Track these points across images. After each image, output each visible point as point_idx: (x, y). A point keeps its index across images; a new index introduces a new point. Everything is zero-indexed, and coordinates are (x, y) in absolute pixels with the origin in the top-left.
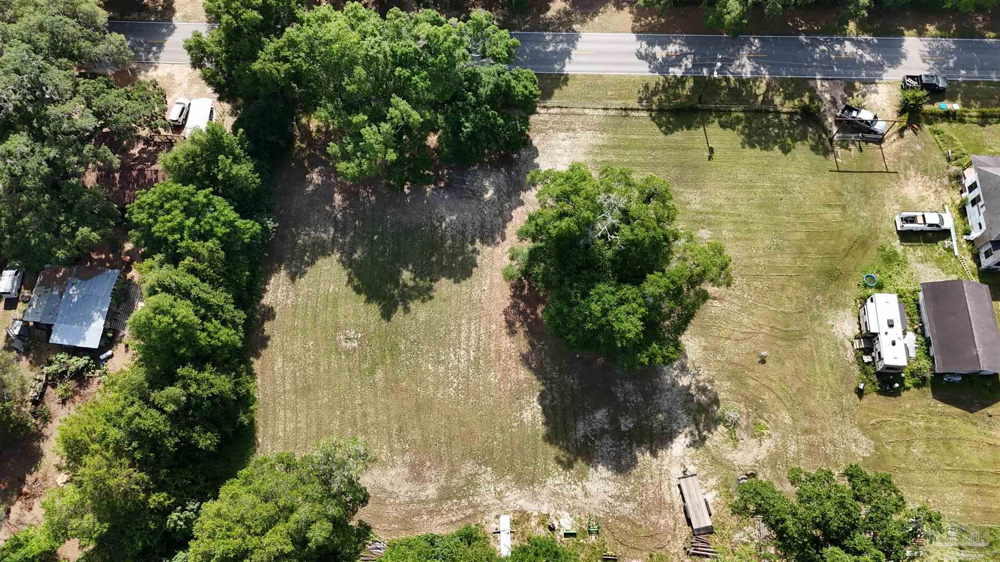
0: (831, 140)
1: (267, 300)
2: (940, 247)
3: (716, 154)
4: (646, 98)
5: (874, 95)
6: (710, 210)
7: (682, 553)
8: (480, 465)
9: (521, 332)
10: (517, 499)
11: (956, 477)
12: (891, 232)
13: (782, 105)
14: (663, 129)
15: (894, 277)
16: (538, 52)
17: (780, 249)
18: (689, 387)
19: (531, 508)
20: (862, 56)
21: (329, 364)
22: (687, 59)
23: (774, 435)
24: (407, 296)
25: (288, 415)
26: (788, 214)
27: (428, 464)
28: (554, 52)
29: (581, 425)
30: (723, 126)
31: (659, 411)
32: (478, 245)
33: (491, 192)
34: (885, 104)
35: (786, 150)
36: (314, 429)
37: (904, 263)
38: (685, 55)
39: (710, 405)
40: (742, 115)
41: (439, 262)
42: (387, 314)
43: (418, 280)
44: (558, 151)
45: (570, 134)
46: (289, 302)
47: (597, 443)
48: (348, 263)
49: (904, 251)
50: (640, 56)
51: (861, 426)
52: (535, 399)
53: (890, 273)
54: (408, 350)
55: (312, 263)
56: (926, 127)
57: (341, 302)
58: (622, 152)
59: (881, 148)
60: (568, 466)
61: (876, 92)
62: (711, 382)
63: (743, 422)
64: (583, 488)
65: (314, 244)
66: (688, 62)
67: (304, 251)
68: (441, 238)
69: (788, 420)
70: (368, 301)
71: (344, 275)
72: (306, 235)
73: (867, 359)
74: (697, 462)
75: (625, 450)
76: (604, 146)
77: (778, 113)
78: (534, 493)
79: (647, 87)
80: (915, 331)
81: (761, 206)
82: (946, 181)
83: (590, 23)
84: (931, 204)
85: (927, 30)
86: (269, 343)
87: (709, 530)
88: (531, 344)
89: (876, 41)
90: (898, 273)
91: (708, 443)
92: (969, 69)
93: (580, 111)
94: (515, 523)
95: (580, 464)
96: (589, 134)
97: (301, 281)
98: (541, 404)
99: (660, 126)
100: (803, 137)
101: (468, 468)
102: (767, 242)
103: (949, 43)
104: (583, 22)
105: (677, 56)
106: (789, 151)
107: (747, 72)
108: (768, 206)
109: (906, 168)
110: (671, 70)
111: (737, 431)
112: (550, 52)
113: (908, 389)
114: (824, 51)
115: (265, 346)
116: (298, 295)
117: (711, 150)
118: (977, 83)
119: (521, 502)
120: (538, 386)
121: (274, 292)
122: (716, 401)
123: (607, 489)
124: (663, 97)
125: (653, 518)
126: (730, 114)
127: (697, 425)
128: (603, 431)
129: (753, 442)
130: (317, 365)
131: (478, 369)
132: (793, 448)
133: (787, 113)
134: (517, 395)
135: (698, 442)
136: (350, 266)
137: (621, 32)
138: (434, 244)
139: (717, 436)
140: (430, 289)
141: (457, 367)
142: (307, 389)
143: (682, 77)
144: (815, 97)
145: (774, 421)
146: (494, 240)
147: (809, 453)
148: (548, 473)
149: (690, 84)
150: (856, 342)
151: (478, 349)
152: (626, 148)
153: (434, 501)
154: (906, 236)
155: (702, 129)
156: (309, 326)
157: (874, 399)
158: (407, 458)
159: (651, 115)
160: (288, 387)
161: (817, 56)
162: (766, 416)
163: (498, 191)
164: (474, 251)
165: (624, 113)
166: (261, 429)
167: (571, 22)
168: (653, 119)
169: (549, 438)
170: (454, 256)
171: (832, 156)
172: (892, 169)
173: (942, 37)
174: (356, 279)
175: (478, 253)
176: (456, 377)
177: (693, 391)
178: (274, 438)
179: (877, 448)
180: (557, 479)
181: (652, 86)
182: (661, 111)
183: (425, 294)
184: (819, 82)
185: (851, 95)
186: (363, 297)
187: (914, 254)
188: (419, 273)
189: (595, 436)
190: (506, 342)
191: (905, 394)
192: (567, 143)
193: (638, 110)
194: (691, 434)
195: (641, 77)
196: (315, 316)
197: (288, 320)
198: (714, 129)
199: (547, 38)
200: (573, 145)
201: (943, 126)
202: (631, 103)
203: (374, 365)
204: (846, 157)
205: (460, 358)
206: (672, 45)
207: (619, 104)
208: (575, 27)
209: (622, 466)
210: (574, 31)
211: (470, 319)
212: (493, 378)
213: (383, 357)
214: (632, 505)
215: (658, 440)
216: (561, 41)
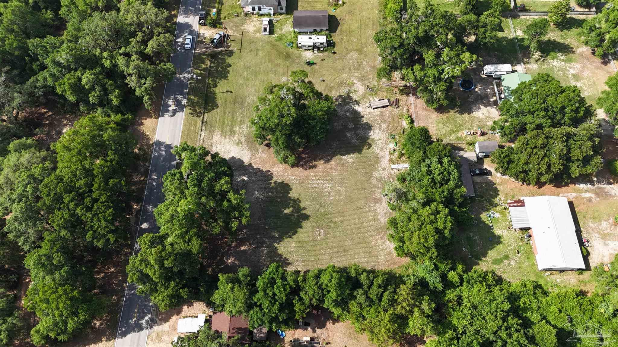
0: (226, 50)
2: (276, 24)
3: (229, 89)
4: (197, 114)
6: (257, 94)
7: (397, 109)
8: (372, 177)
9: (314, 163)
10: (385, 163)
11: (363, 31)
12: (270, 36)
13: (207, 65)
14: (215, 108)
16: (164, 158)
19: (387, 157)
21: (332, 242)
23: (352, 79)
24: (298, 210)
25: (357, 257)
26: (260, 68)
27: (374, 196)
28: (166, 152)
29: (353, 141)
30: (216, 86)
31: (346, 114)
32: (272, 182)
33: (244, 177)
34: (210, 32)
35: (230, 66)
36: (362, 245)
37: (282, 35)
38: (175, 98)
39: (342, 98)
40: (210, 79)
41: (280, 197)
42: (306, 217)
43: (289, 206)
45: (214, 145)
46: (301, 264)
47: (360, 136)
48: (280, 239)
49: (277, 34)
50: (173, 115)
51: (347, 54)
52: (344, 157)
53: (287, 39)
54: (324, 208)
55: (280, 256)
56: (222, 21)
57: (301, 240)
58: (226, 124)
59: (231, 35)
60: (370, 145)
61: (204, 34)
63: (348, 88)
64: (378, 140)
65: (270, 256)
66: (179, 97)
68: (267, 198)
69: (346, 75)
70: (301, 227)
71: (287, 240)
72: (264, 261)
73: (322, 49)
74: (364, 103)
75: (362, 126)
76: (222, 131)
77: (210, 67)
78: (382, 157)
79: (191, 114)
82: (247, 18)
83: (150, 136)
85: (175, 14)
87: (389, 100)
88: (320, 159)
89: (178, 31)
90: (287, 37)
91: (357, 100)
92: (196, 4)
93: (202, 141)
94: (394, 164)
95: (369, 141)
96: (214, 137)
97: (290, 260)
98: (345, 155)
99: (213, 109)
100: (224, 59)
101: (374, 181)
102: (272, 75)
103: (182, 8)
104: (149, 139)
105: (175, 101)
107: (188, 76)
108: (256, 73)
109: (241, 29)
110: (183, 104)
111: (351, 90)
113: (333, 39)
114: (180, 48)
116: (297, 261)
117: (227, 91)
119: (386, 162)
120: (339, 157)
122: (341, 96)
123: (377, 132)
124: (198, 107)
126: (210, 84)
127: (350, 103)
128: (355, 133)
129: (355, 85)
130: (332, 248)
131: (332, 180)
132: (356, 74)
133: (211, 64)
134: (342, 164)
135: (357, 103)
136: (282, 238)
137: (157, 123)
138: (270, 201)
139: (355, 97)
140: (294, 200)
141: (331, 188)
142: (344, 251)
143: (187, 99)
144: (204, 53)
145: (347, 79)
146: (269, 175)
147: (358, 70)
148: (374, 153)
149: (192, 97)
150: (315, 52)
151: (322, 180)
152: (224, 122)
154: (271, 32)
155: (216, 94)
156: (313, 253)
157: (336, 49)
158: (372, 205)
159: (207, 113)
160: (344, 259)
161: (183, 51)
162: (345, 81)
163: (244, 175)
164: (275, 183)
165: (204, 123)
167: (148, 144)
168: (209, 112)
169: (360, 152)
170: (277, 192)
171: (234, 51)
172: (241, 34)
173: (178, 10)
174: (289, 234)
175: (276, 181)
176: (335, 188)
178: (368, 262)
179: (354, 51)
180: (375, 149)
181: (191, 111)
182: (205, 108)
183: (296, 202)
184: (196, 52)
185: (204, 42)
186: (299, 230)
187: (278, 32)
188: (287, 206)
189: (357, 136)
190: (319, 169)
191: (334, 41)
192: (218, 146)
193: (203, 118)
194: (354, 104)
195: (185, 116)
196: (309, 251)
197: (310, 264)
198: (217, 90)
199: (156, 154)
200: (220, 144)
201: (222, 16)
202: (199, 120)
203: (331, 222)
204: (234, 46)
205: (327, 187)
206: (169, 103)
207: (199, 125)
208: (151, 142)
209: (368, 127)
210: (153, 143)
211: (309, 184)
212: (335, 173)
213: (327, 218)
214: (382, 124)
215: (357, 116)
216: (160, 148)
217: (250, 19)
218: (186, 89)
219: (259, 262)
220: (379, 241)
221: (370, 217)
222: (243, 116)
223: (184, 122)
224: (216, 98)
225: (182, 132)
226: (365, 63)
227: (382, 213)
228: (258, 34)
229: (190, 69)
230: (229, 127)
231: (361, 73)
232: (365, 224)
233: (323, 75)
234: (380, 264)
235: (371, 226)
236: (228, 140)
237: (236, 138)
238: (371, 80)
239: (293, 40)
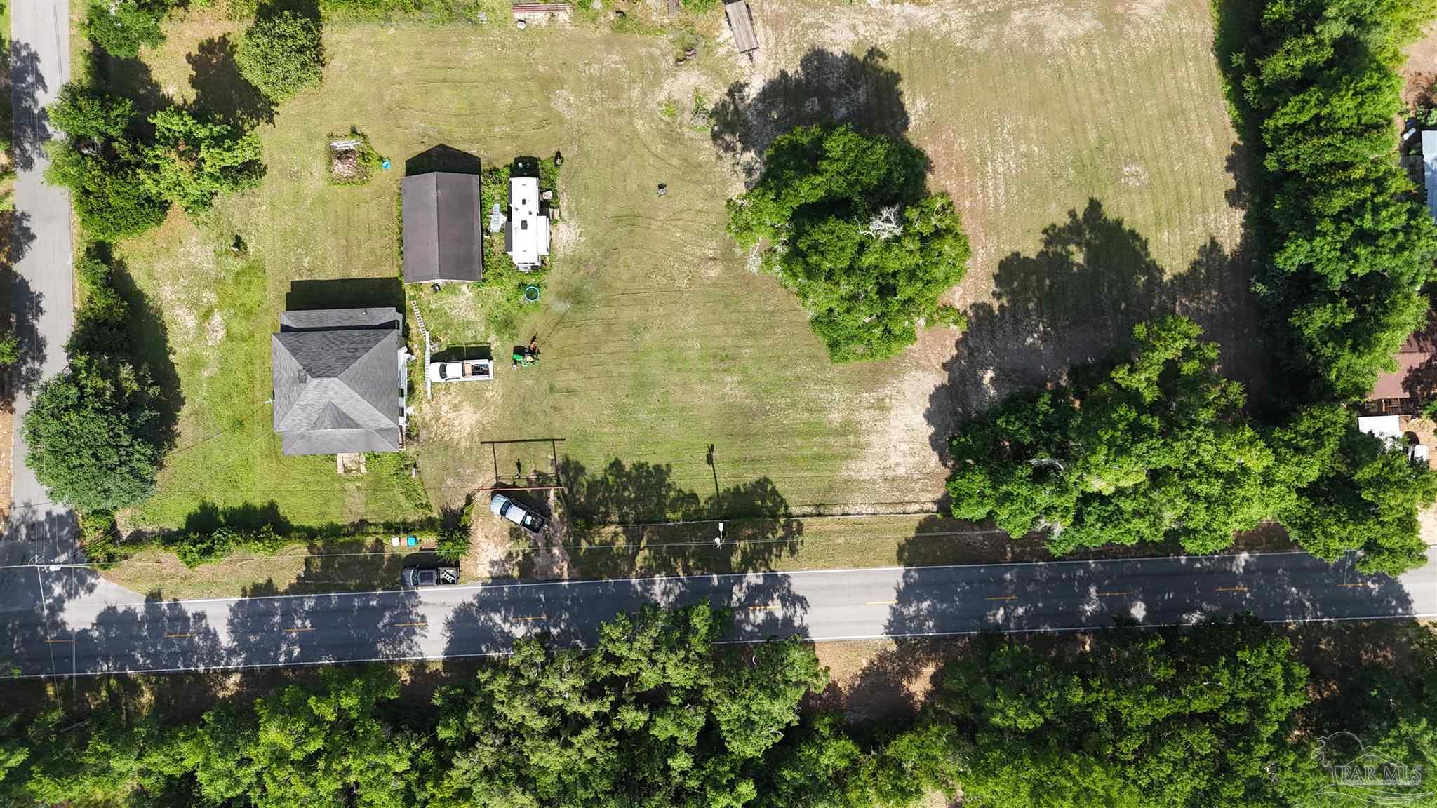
0: (559, 484)
1: (1239, 215)
2: (446, 342)
3: (703, 455)
4: (794, 533)
5: (496, 558)
6: (715, 376)
8: (969, 48)
10: (926, 17)
11: (470, 75)
12: (500, 359)
13: (616, 534)
14: (769, 488)
15: (504, 301)
16: (942, 601)
17: (634, 329)
18: (744, 150)
20: (505, 620)
21: (1151, 146)
22: (739, 600)
23: (654, 105)
24: (1074, 230)
25: (1186, 85)
26: (621, 375)
27: (1024, 45)
28: (920, 600)
29: (862, 99)
30: (693, 497)
31: (776, 120)
32: (995, 305)
33: (986, 380)
34: (484, 546)
35: (616, 465)
36: (1155, 73)
37: (491, 320)
38: (743, 606)
39: (721, 132)
40: (670, 515)
41: (1040, 281)
42: (1094, 206)
43: (1064, 253)
44: (904, 447)
45: (890, 474)
46: (1213, 216)
47: (844, 81)
48: (1153, 270)
49: (488, 336)
50: (802, 601)
51: (561, 122)
52: (913, 123)
53: (508, 305)
54: (1064, 168)
55: (1195, 265)
56: (435, 515)
57: (1151, 220)
58: (822, 451)
59: (497, 478)
60: (873, 52)
61: (493, 563)
62: (720, 158)
63: (687, 116)
64: (857, 34)
65: (1198, 291)
66: (738, 594)
67: (1208, 278)
68: (1042, 313)
69: (639, 124)
70: (1119, 223)
71: (1154, 253)
72: (1209, 303)
73: (548, 195)
74: (738, 70)
75: (814, 76)
76: (846, 458)
77: (622, 522)
78: (908, 23)
79: (793, 551)
80: (488, 233)
81: (654, 384)
82: (424, 434)
83: (873, 656)
84: (446, 400)
85: (411, 673)
86: (1225, 164)
89: (484, 649)
90: (498, 306)
91: (725, 90)
92: (365, 608)
93: (879, 509)
95: (861, 56)
96: (865, 476)
97: (1203, 240)
98: (907, 119)
99: (774, 492)
100: (593, 486)
101: (981, 44)
102: (648, 336)
103: (385, 651)
104: (883, 657)
105: (754, 605)
106: (612, 465)
107: (659, 584)
108: (642, 385)
109: (469, 450)
110: (760, 581)
111: (693, 106)
112: (925, 600)
113: (506, 166)
114: (555, 627)
115: (1229, 159)
116: (1205, 225)
117: (710, 460)
118: (357, 588)
119: (922, 14)
120: (910, 135)
121: (1233, 226)
122: (715, 136)
123: (832, 35)
124: (770, 535)
125: (784, 9)
126: (683, 515)
127: (736, 108)
128: (837, 94)
129: (676, 97)
130: (1165, 143)
131: (982, 151)
132: (635, 93)
133: (612, 523)
134: (934, 127)
135: (736, 89)
136: (1148, 266)
137: (829, 642)
138: (1050, 304)
139: (715, 96)
140: (1048, 243)
141: (1006, 152)
142: (1172, 115)
143: (745, 571)
144: (571, 550)
145: (653, 120)
146: (976, 315)
147: (619, 89)
148: (896, 44)
149: (736, 559)
150: (557, 215)
151: (983, 176)
152: (818, 457)
153: (1014, 8)
154: (484, 353)
155: (721, 491)
156: (1183, 188)
157: (544, 154)
158: (1048, 49)
159: (786, 507)
160: (1193, 115)
161: (565, 616)
162: (662, 126)
163: (979, 382)
164: (998, 296)
165: (822, 510)
166: (1214, 67)
167: (900, 655)
168: (783, 500)
169: (895, 78)
170: (1024, 289)
171: (560, 461)
172: (489, 447)
173: (392, 662)
174: (1138, 248)
175: (994, 294)
176: (1005, 141)
177: (739, 145)
178: (1196, 58)
179: (548, 99)
180: (885, 40)
181: (785, 553)
182: (775, 516)
183: (1053, 236)
184: (566, 575)
185: (526, 556)
186: (1126, 226)
187: (476, 333)
188: (1064, 260)
189: (846, 88)
190: (951, 186)
191: (511, 161)
192: (894, 459)
193: (804, 516)
194: (742, 99)
195: (801, 568)
196: (1179, 200)
197: (1210, 193)
198: (705, 491)
199: (931, 624)
200: (885, 456)
201: (413, 516)
202: (812, 525)
203: (1100, 148)
204: (542, 462)
205: (1002, 164)
206: (759, 621)
207: (829, 524)
208: (893, 648)
209: (817, 59)
210: (896, 640)
211: (996, 210)
212: (962, 143)
213: (1092, 157)
214: (807, 20)
215: (778, 90)
216: (911, 619)
217: (425, 426)
218: (710, 580)
219: (1212, 316)
220: (1143, 33)
221: (1083, 53)
222: (793, 405)
223: (824, 567)
224: (737, 489)
225: (856, 566)
226: (595, 69)
227: (1070, 24)
228: (488, 395)
229: (634, 581)
230: (832, 440)
231: (632, 81)
232: (1102, 65)
233: (642, 188)
234: (1199, 31)
235: (1104, 52)
236: (873, 438)
237: (865, 416)
238: (656, 51)
239: (510, 285)
